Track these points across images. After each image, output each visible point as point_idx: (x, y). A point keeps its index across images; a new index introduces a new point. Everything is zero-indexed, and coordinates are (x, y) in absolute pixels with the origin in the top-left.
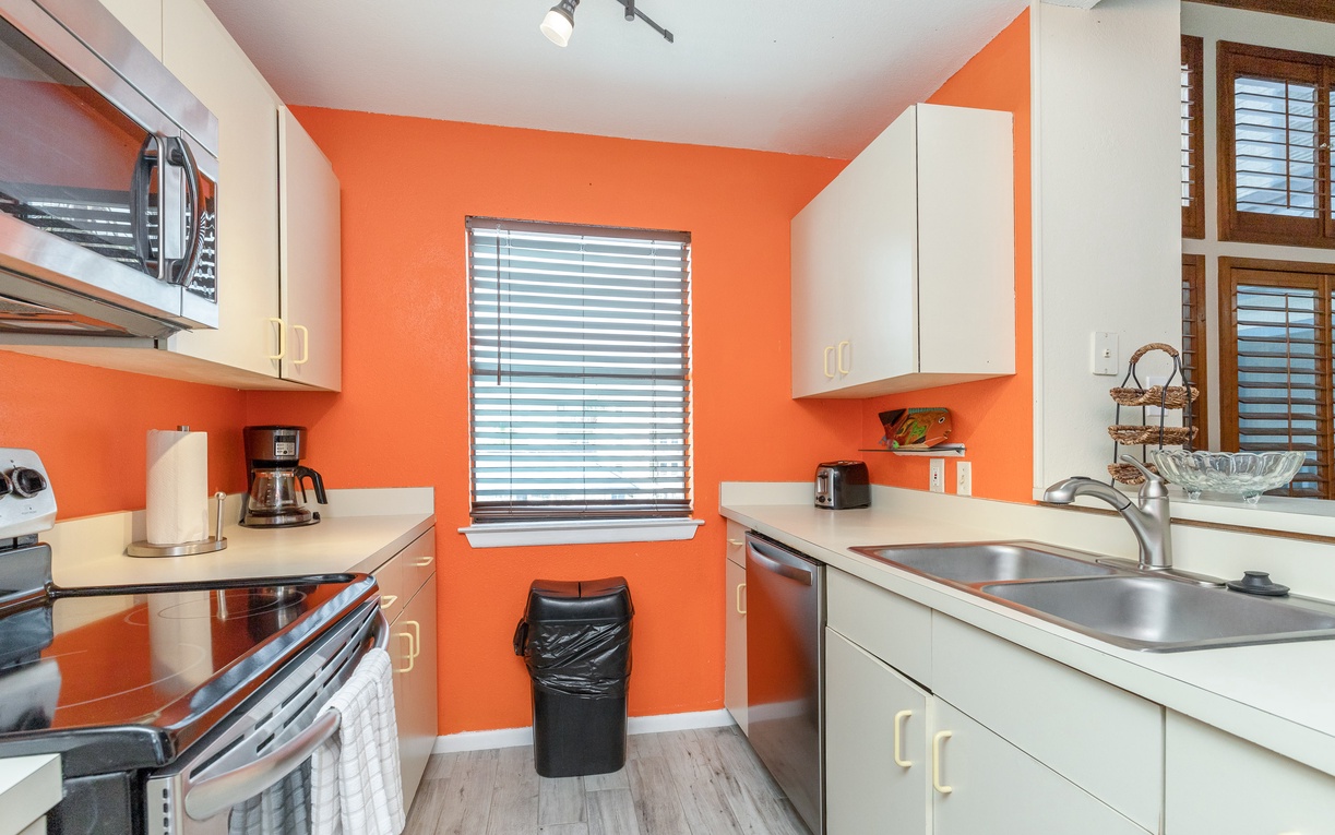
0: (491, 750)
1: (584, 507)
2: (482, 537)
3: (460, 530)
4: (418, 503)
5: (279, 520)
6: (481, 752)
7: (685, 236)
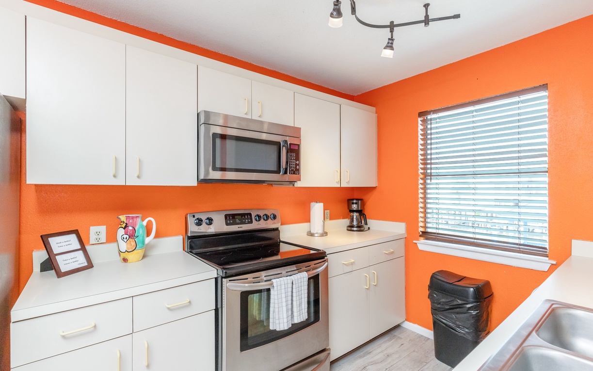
0: (426, 337)
1: (473, 240)
2: (424, 245)
3: (414, 241)
4: (399, 228)
5: (355, 229)
6: (422, 336)
7: (544, 87)
